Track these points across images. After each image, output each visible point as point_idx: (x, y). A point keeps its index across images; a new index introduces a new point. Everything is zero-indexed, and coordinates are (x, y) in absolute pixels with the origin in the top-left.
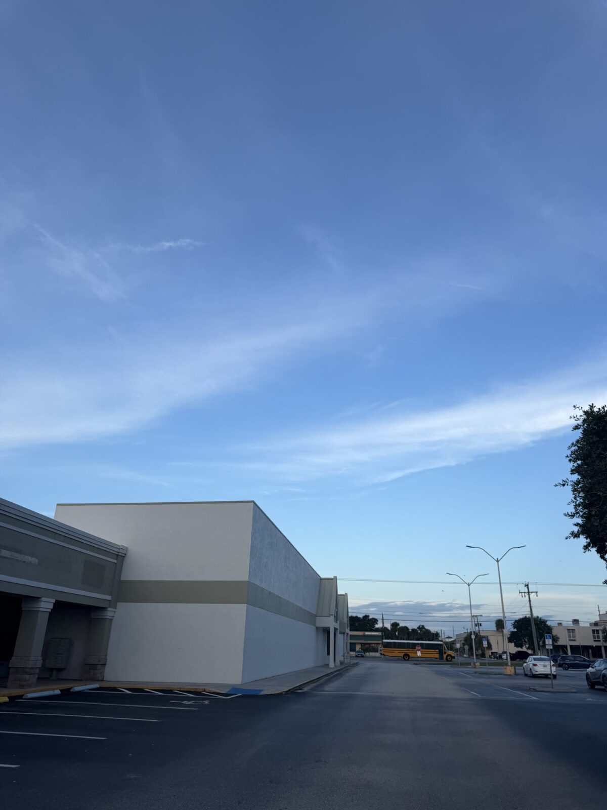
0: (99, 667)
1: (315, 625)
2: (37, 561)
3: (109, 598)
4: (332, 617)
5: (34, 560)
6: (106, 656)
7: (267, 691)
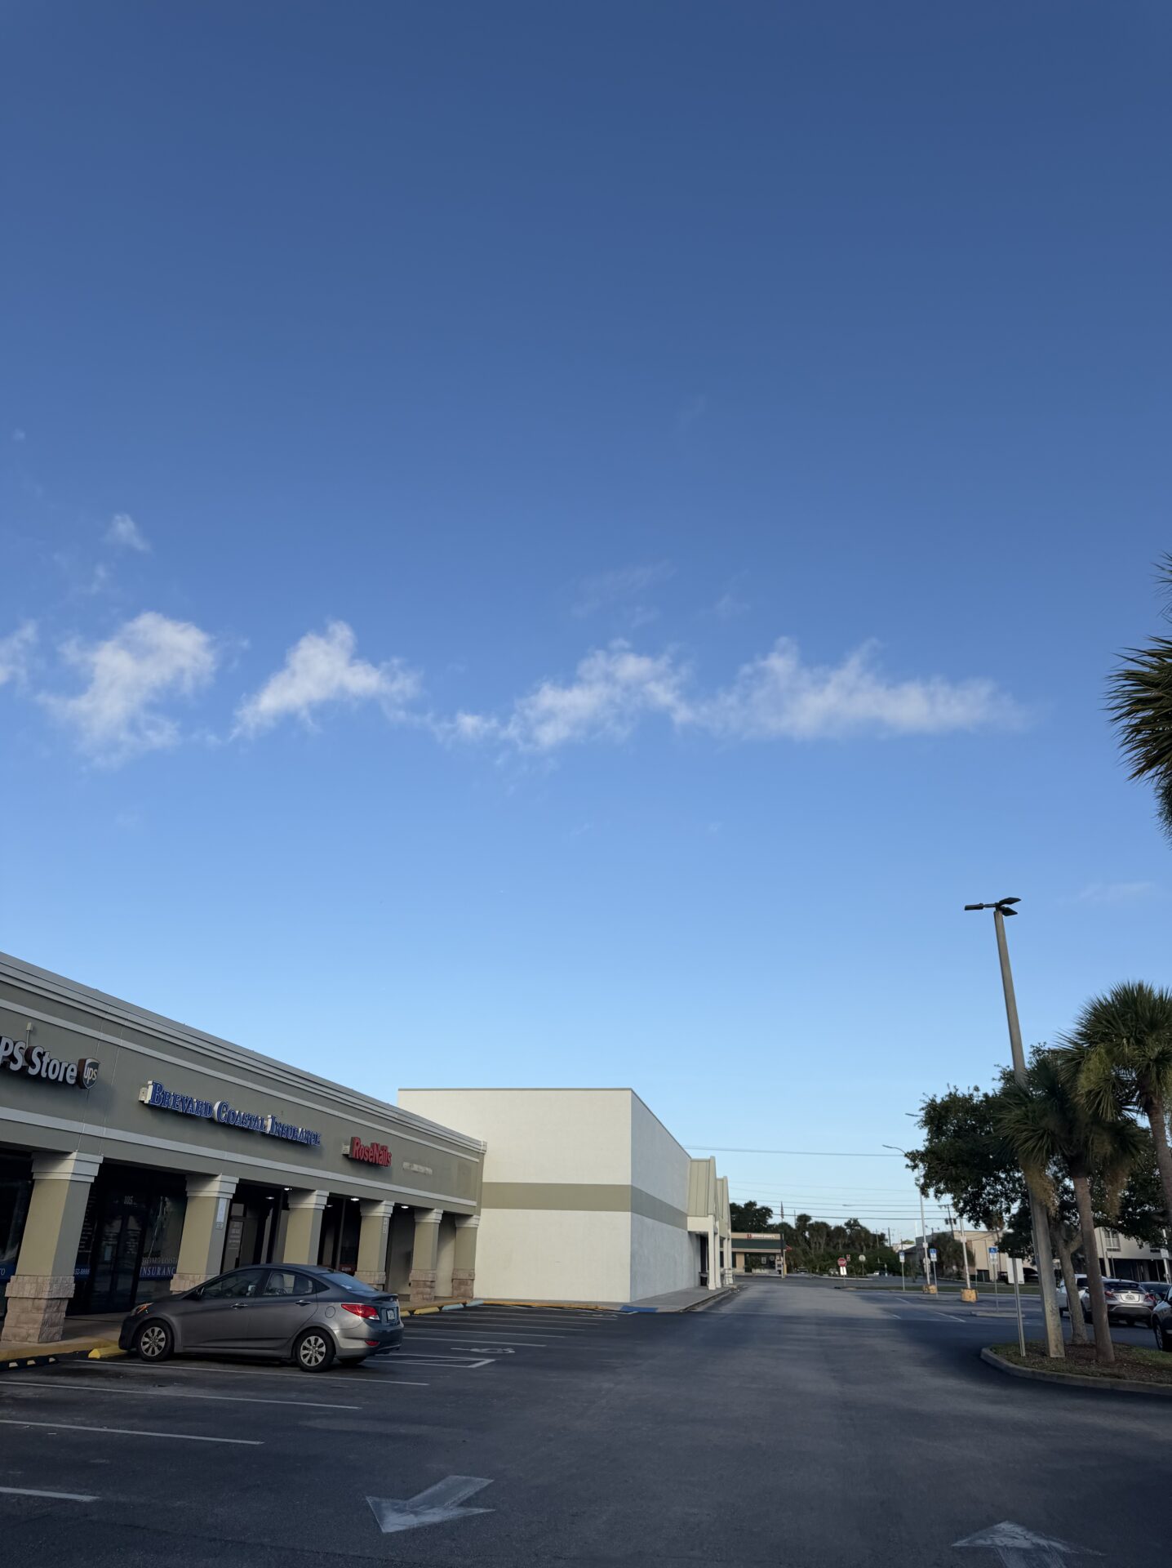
0: (469, 1282)
1: (685, 1227)
2: (432, 1171)
3: (474, 1203)
4: (711, 1217)
5: (429, 1171)
6: (474, 1270)
7: (662, 1309)
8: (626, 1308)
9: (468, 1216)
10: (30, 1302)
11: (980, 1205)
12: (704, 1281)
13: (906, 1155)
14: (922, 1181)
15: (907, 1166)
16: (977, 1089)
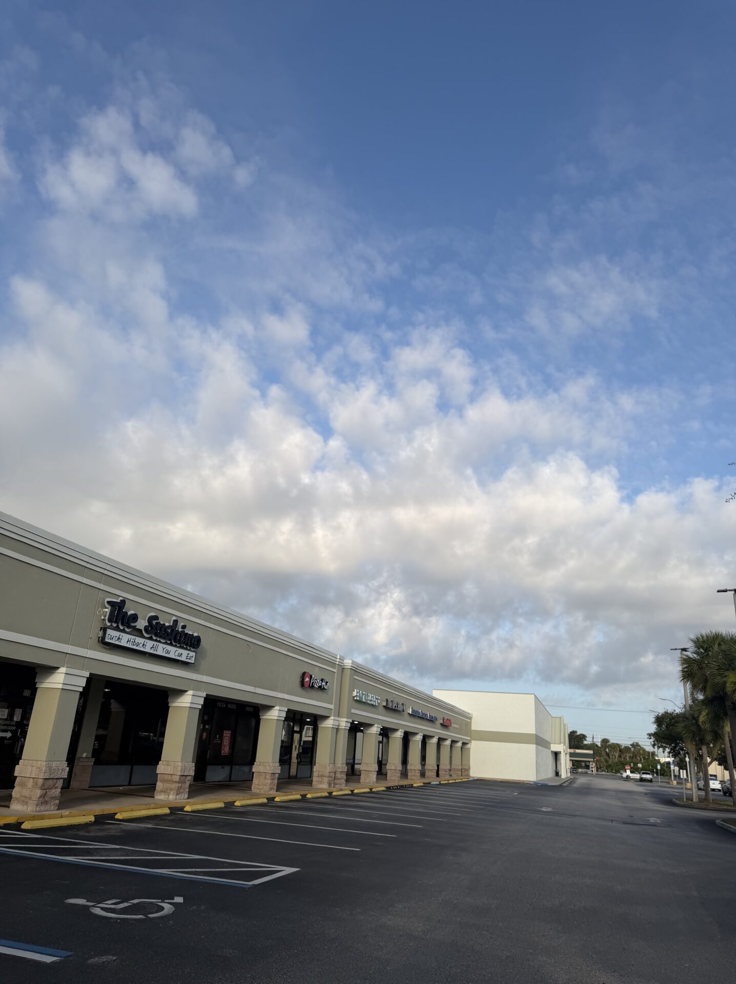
0: (468, 770)
1: (550, 749)
2: (458, 727)
3: (469, 738)
4: (562, 744)
6: (470, 765)
7: (550, 784)
8: (536, 783)
9: (467, 744)
10: (393, 771)
11: (676, 750)
12: (557, 774)
13: (647, 734)
14: (653, 743)
15: (648, 738)
16: (675, 711)
